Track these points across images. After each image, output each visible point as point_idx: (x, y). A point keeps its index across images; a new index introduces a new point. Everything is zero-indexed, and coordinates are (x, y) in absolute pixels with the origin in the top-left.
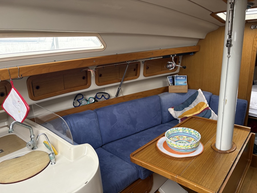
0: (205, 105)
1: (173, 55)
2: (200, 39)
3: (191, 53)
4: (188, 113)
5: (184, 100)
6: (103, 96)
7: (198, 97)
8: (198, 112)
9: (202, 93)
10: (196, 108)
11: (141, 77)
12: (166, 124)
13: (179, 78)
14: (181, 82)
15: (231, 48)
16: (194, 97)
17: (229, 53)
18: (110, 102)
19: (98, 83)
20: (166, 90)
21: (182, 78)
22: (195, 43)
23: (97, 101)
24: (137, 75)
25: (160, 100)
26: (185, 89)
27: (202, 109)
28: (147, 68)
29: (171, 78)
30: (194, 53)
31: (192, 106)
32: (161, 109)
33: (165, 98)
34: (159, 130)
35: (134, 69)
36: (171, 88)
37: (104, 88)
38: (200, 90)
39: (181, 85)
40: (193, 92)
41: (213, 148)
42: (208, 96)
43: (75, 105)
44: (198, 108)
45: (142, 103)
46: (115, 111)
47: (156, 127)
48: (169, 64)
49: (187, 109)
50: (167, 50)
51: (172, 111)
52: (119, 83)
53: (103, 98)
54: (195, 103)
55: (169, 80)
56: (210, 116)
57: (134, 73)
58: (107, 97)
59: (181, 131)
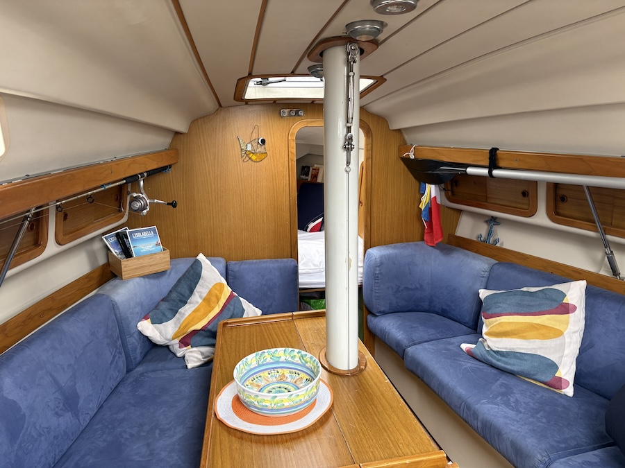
0: (224, 291)
1: (143, 175)
2: (177, 133)
5: (167, 290)
7: (204, 273)
8: (217, 310)
9: (209, 263)
10: (208, 301)
13: (138, 235)
14: (146, 243)
15: (353, 153)
16: (193, 277)
17: (348, 163)
21: (145, 234)
22: (167, 143)
24: (37, 243)
25: (114, 306)
26: (163, 262)
27: (223, 301)
29: (113, 240)
31: (197, 299)
32: (121, 329)
33: (123, 293)
36: (126, 264)
38: (201, 257)
39: (152, 254)
40: (183, 265)
42: (222, 265)
44: (214, 299)
49: (187, 310)
50: (134, 161)
54: (201, 291)
55: (109, 244)
59: (254, 364)
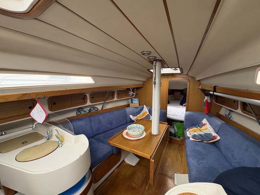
0: (147, 113)
1: (131, 88)
2: (144, 81)
3: (140, 87)
4: (139, 117)
5: (137, 111)
6: (94, 109)
7: (144, 109)
9: (146, 107)
10: (143, 115)
11: (116, 99)
12: (129, 123)
13: (135, 100)
14: (136, 102)
15: (156, 85)
16: (142, 109)
17: (155, 87)
18: (98, 112)
19: (91, 102)
20: (128, 106)
22: (142, 83)
23: (90, 112)
24: (113, 98)
25: (125, 111)
26: (138, 105)
27: (146, 115)
28: (118, 94)
29: (131, 100)
30: (142, 87)
31: (141, 114)
32: (126, 116)
33: (128, 110)
34: (125, 127)
35: (112, 94)
36: (131, 105)
37: (95, 105)
38: (145, 106)
39: (136, 103)
40: (141, 107)
41: (151, 134)
42: (149, 108)
43: (77, 114)
44: (144, 114)
45: (116, 113)
46: (101, 117)
47: (123, 125)
48: (129, 93)
49: (139, 115)
50: (128, 86)
51: (131, 116)
52: (103, 102)
53: (94, 110)
54: (142, 112)
55: (130, 100)
56: (150, 118)
57: (112, 97)
58: (96, 109)
59: (135, 126)
